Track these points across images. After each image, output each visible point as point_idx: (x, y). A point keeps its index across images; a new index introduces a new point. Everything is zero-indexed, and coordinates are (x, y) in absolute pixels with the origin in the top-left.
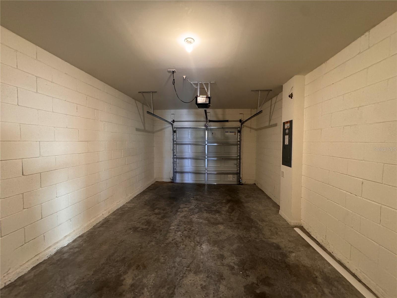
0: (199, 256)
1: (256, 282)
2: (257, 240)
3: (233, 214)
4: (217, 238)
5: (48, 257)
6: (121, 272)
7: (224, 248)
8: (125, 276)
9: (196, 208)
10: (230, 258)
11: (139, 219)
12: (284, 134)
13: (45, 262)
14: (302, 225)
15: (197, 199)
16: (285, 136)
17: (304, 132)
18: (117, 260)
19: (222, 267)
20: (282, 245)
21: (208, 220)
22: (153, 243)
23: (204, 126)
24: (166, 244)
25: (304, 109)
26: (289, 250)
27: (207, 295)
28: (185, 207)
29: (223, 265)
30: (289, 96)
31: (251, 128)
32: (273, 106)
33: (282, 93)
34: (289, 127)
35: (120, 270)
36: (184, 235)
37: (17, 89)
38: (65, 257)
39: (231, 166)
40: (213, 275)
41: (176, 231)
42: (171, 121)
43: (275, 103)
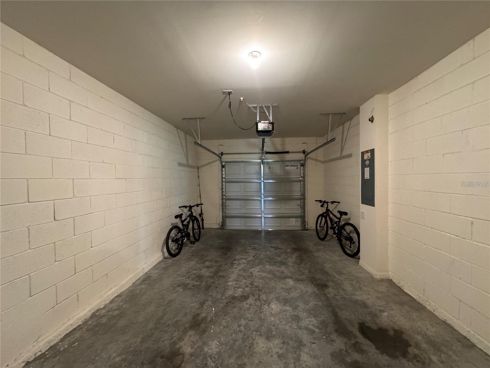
0: (269, 318)
1: (344, 348)
2: (338, 297)
3: (302, 265)
4: (288, 295)
5: (83, 322)
6: (175, 338)
7: (298, 307)
8: (182, 344)
9: (255, 259)
10: (307, 320)
11: (188, 274)
12: (363, 166)
13: (79, 328)
14: (390, 278)
15: (255, 249)
16: (365, 168)
17: (390, 163)
18: (168, 323)
19: (298, 330)
20: (369, 302)
21: (273, 274)
22: (210, 303)
23: (259, 159)
24: (225, 304)
25: (389, 135)
26: (379, 309)
27: (286, 365)
28: (242, 259)
29: (300, 328)
30: (369, 120)
31: (316, 160)
32: (345, 133)
33: (359, 116)
34: (370, 157)
35: (174, 336)
36: (247, 292)
37: (49, 116)
38: (104, 322)
39: (293, 208)
40: (290, 340)
41: (235, 287)
42: (219, 154)
43: (349, 129)
